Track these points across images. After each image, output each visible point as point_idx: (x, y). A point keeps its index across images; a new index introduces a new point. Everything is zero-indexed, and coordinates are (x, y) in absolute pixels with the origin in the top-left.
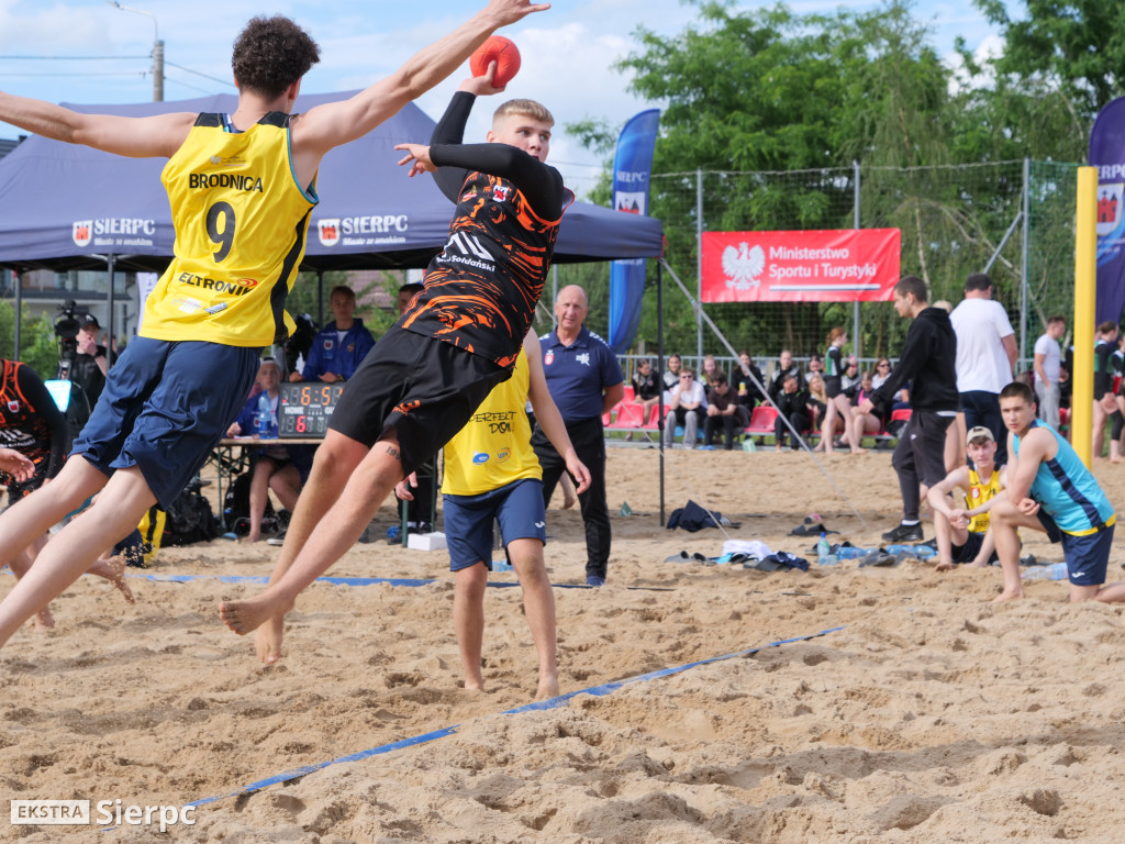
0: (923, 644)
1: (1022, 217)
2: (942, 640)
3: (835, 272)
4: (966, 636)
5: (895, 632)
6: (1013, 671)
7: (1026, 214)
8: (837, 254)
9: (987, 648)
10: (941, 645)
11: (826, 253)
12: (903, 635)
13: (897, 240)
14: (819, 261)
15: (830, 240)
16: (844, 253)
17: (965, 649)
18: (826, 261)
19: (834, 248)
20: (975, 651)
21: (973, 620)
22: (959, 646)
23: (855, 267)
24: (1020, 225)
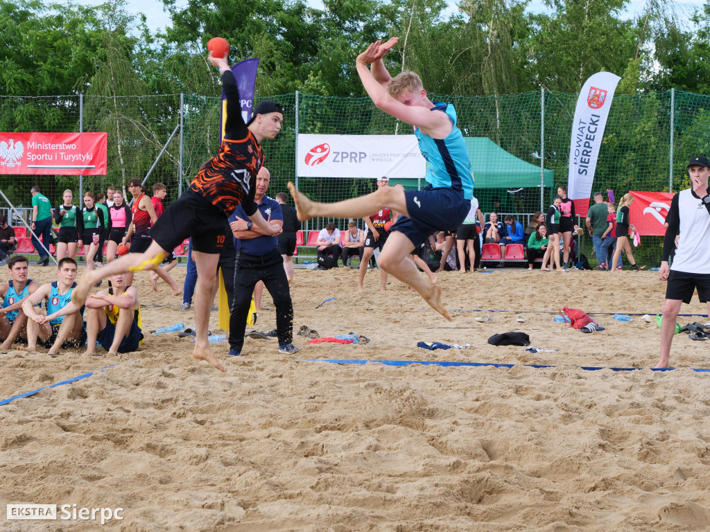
0: (137, 385)
1: (180, 127)
2: (150, 382)
3: (68, 158)
4: (163, 379)
5: (120, 378)
6: (194, 401)
7: (182, 126)
8: (69, 147)
9: (176, 387)
10: (149, 385)
11: (62, 146)
12: (126, 380)
13: (105, 139)
14: (58, 150)
15: (65, 138)
16: (73, 146)
17: (164, 388)
18: (63, 151)
19: (67, 144)
20: (170, 389)
21: (167, 370)
22: (160, 386)
23: (80, 155)
24: (178, 132)
